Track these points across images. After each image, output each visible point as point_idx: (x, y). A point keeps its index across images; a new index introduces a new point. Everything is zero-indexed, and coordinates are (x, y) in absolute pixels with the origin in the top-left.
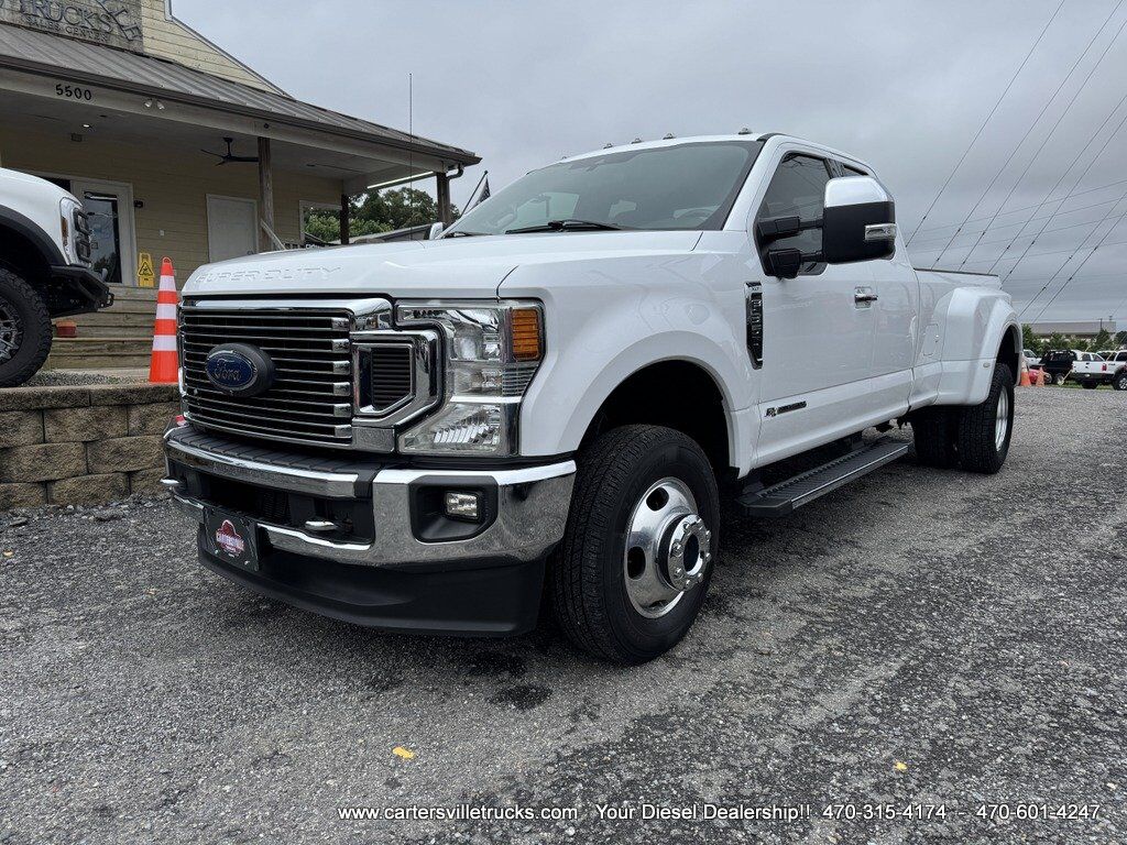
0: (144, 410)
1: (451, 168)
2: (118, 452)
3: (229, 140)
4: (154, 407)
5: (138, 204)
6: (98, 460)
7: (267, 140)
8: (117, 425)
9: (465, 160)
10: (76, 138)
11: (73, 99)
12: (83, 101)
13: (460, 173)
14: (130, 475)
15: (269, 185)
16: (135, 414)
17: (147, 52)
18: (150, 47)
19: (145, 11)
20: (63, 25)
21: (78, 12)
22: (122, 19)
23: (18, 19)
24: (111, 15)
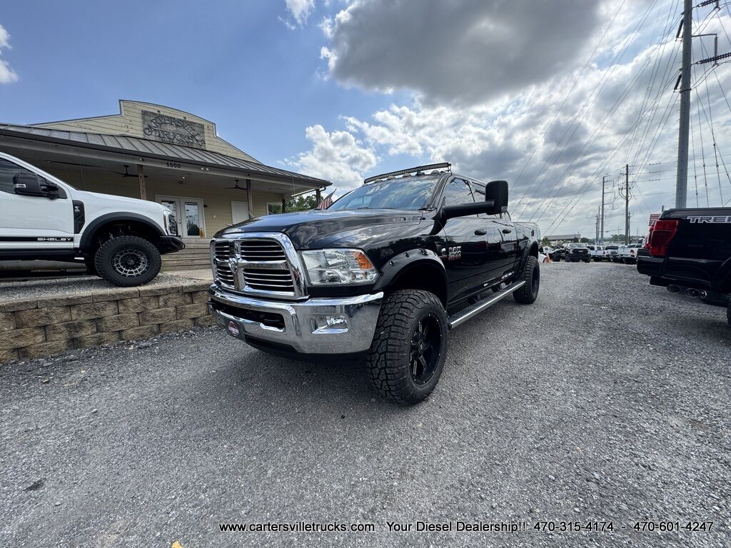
0: (166, 297)
1: (322, 187)
2: (153, 316)
3: (237, 181)
4: (171, 296)
5: (205, 206)
6: (145, 320)
7: (250, 180)
8: (153, 304)
9: (326, 184)
10: (181, 182)
11: (173, 168)
12: (177, 168)
13: (325, 189)
14: (159, 325)
15: (250, 197)
16: (161, 299)
17: (207, 149)
18: (208, 148)
19: (206, 134)
20: (175, 141)
21: (181, 135)
22: (197, 138)
23: (158, 139)
24: (193, 136)
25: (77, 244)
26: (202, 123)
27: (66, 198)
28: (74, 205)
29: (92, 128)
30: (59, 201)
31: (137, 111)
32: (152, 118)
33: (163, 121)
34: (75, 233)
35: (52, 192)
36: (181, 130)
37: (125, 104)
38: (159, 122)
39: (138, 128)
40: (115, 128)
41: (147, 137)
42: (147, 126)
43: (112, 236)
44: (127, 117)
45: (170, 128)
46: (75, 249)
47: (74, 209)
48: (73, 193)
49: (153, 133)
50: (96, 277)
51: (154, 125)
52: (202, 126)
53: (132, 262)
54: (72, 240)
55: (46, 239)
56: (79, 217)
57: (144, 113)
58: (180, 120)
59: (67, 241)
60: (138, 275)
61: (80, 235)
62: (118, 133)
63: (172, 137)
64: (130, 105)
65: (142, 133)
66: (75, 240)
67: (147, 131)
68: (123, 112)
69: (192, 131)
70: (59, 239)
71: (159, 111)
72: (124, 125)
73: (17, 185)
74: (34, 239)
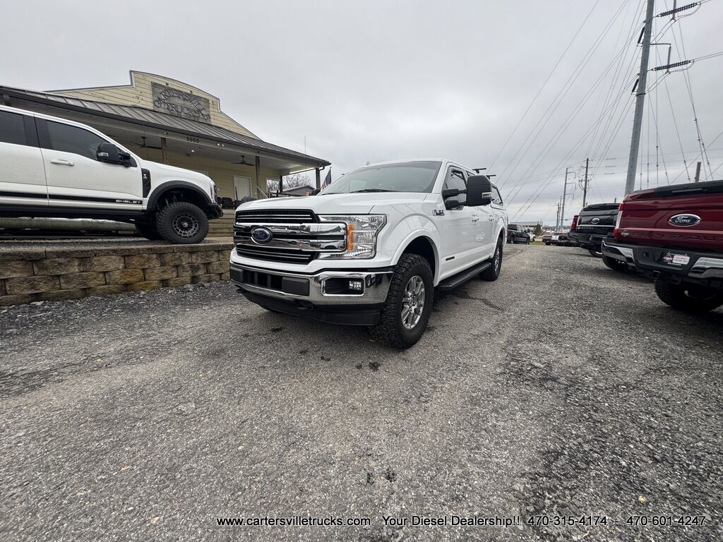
1: (321, 166)
3: (243, 157)
7: (258, 157)
9: (325, 164)
10: (188, 155)
11: (193, 142)
13: (324, 168)
17: (212, 124)
18: (213, 122)
19: (211, 109)
20: (182, 114)
21: (188, 109)
22: (203, 112)
23: (166, 111)
24: (199, 111)
25: (145, 207)
26: (208, 98)
27: (136, 166)
28: (143, 173)
29: (106, 97)
30: (132, 168)
31: (147, 83)
32: (161, 91)
33: (171, 94)
34: (144, 197)
35: (126, 161)
36: (188, 104)
37: (136, 75)
38: (167, 94)
39: (147, 99)
40: (126, 98)
41: (156, 109)
42: (156, 99)
43: (167, 202)
44: (138, 89)
45: (179, 102)
46: (143, 211)
47: (143, 176)
48: (142, 164)
49: (163, 105)
50: (145, 239)
51: (163, 97)
52: (207, 101)
53: (186, 224)
54: (141, 203)
55: (122, 201)
56: (147, 184)
57: (154, 85)
58: (187, 94)
59: (137, 203)
60: (190, 237)
61: (147, 199)
62: (129, 104)
63: (180, 110)
64: (140, 76)
65: (152, 105)
66: (144, 202)
67: (157, 103)
68: (134, 83)
69: (198, 104)
70: (131, 201)
71: (167, 84)
72: (135, 96)
73: (102, 154)
74: (113, 201)
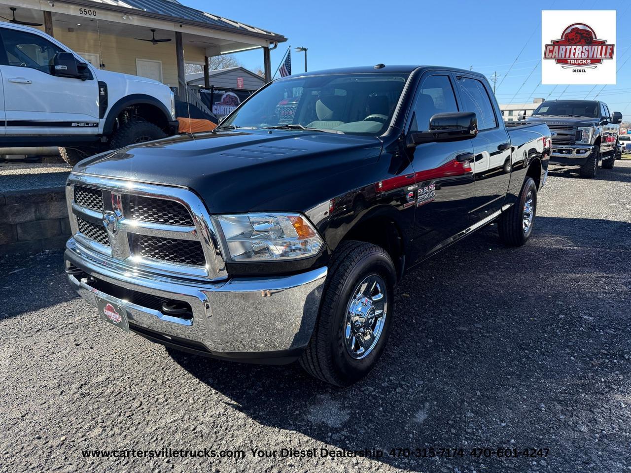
27: (91, 78)
28: (100, 87)
30: (88, 82)
34: (100, 118)
35: (83, 74)
46: (99, 135)
47: (100, 91)
48: (100, 75)
54: (97, 125)
55: (78, 124)
56: (103, 101)
59: (93, 126)
61: (104, 120)
66: (100, 125)
70: (87, 124)
73: (59, 67)
74: (68, 124)
